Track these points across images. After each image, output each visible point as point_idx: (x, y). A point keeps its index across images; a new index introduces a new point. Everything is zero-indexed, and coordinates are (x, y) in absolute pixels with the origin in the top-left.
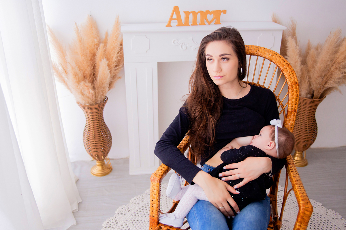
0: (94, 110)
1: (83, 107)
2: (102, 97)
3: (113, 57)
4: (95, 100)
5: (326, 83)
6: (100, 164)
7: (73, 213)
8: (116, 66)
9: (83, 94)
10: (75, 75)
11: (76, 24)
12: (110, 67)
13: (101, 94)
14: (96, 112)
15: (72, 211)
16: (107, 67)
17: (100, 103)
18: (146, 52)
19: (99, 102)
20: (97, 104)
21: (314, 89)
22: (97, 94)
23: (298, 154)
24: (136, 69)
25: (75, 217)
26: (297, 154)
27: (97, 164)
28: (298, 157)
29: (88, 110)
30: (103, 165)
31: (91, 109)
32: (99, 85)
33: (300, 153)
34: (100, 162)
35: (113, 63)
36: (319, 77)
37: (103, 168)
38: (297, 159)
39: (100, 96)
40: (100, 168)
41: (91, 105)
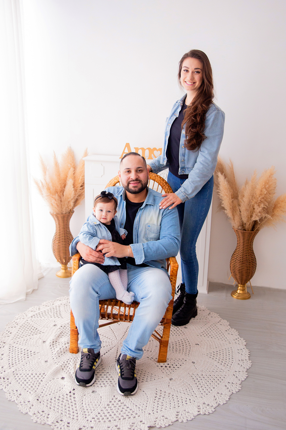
0: (60, 219)
1: (52, 215)
2: (67, 209)
3: (79, 179)
4: (61, 210)
5: (251, 216)
6: (64, 267)
7: (27, 294)
8: (81, 186)
9: (52, 205)
10: (49, 189)
11: (54, 152)
12: (76, 187)
13: (66, 206)
14: (62, 221)
15: (27, 292)
16: (72, 186)
17: (66, 214)
18: (102, 177)
19: (64, 213)
20: (62, 214)
21: (245, 222)
22: (63, 206)
23: (241, 287)
24: (93, 189)
25: (26, 296)
26: (239, 287)
27: (62, 267)
28: (240, 290)
29: (56, 219)
30: (66, 269)
31: (58, 218)
32: (65, 199)
33: (241, 286)
34: (63, 265)
35: (79, 184)
36: (246, 210)
37: (66, 271)
38: (240, 292)
39: (65, 208)
40: (63, 271)
41: (58, 214)
